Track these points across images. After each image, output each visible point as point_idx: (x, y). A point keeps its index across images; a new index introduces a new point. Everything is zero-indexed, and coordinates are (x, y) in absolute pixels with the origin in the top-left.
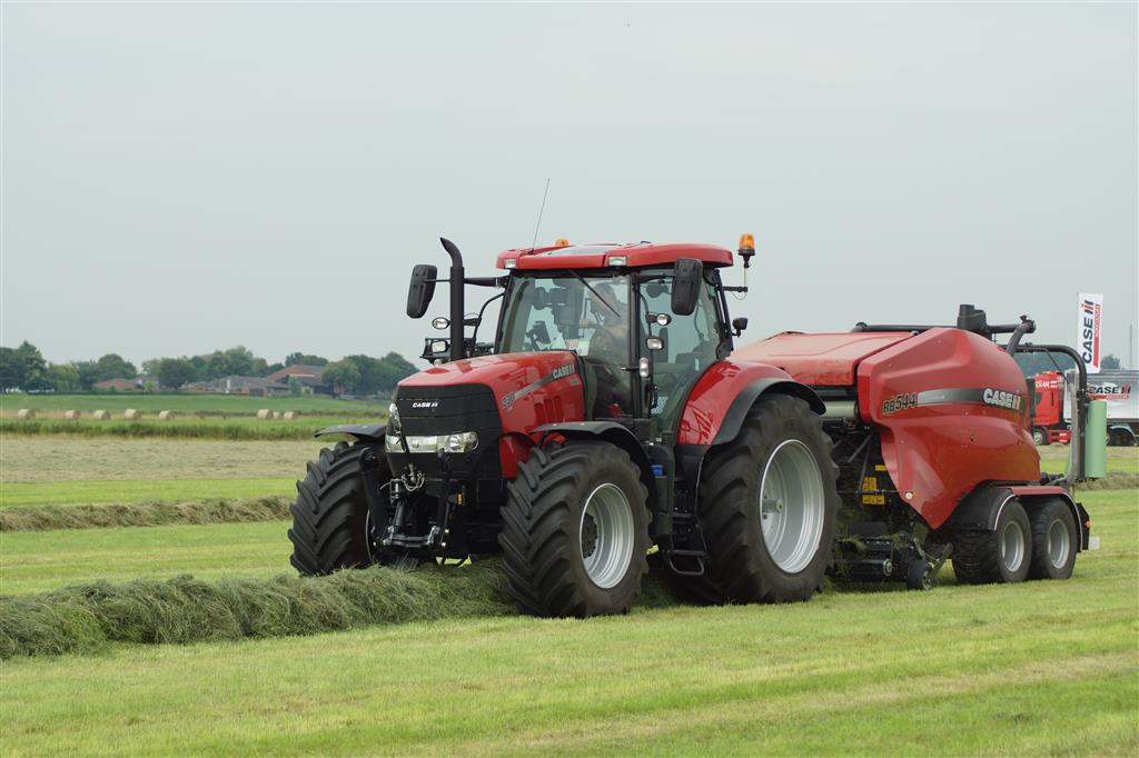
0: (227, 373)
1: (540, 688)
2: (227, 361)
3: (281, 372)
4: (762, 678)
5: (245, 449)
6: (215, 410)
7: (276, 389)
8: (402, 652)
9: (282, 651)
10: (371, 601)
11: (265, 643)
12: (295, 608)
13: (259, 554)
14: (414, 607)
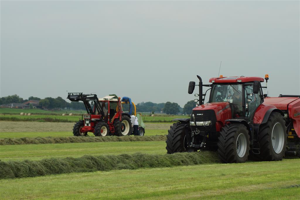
0: (11, 102)
1: (99, 193)
2: (12, 99)
3: (27, 102)
4: (162, 190)
5: (17, 124)
6: (8, 113)
7: (26, 107)
8: (60, 182)
9: (26, 182)
10: (52, 167)
11: (21, 179)
12: (30, 169)
13: (20, 154)
14: (64, 169)
